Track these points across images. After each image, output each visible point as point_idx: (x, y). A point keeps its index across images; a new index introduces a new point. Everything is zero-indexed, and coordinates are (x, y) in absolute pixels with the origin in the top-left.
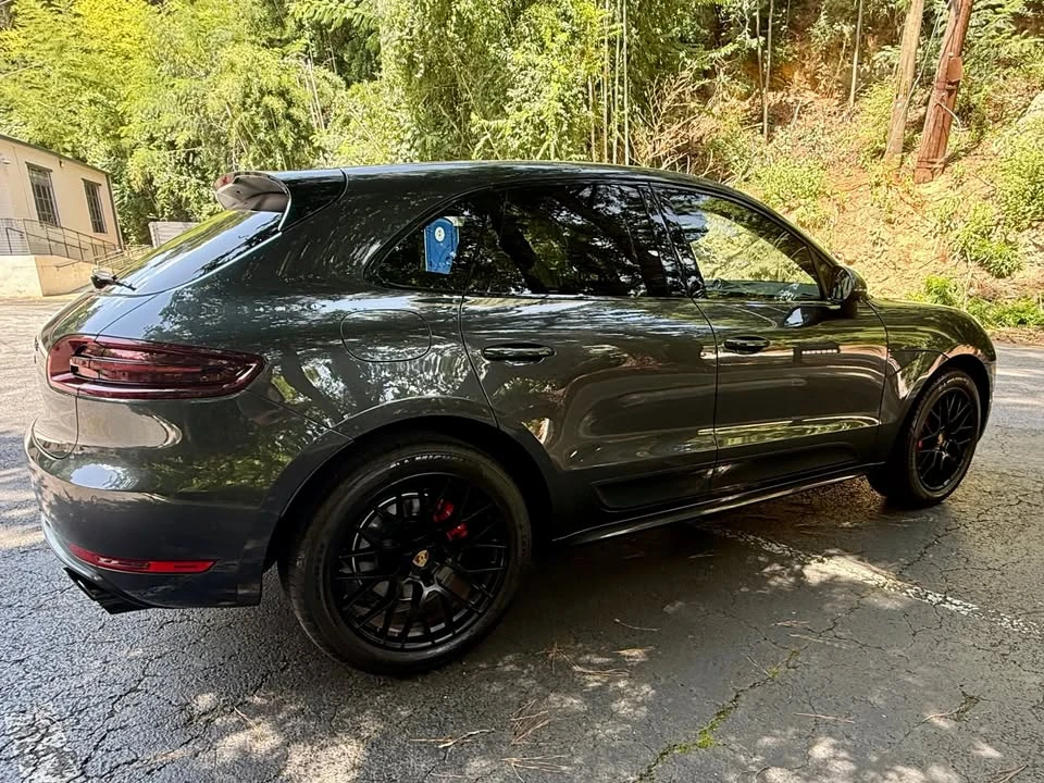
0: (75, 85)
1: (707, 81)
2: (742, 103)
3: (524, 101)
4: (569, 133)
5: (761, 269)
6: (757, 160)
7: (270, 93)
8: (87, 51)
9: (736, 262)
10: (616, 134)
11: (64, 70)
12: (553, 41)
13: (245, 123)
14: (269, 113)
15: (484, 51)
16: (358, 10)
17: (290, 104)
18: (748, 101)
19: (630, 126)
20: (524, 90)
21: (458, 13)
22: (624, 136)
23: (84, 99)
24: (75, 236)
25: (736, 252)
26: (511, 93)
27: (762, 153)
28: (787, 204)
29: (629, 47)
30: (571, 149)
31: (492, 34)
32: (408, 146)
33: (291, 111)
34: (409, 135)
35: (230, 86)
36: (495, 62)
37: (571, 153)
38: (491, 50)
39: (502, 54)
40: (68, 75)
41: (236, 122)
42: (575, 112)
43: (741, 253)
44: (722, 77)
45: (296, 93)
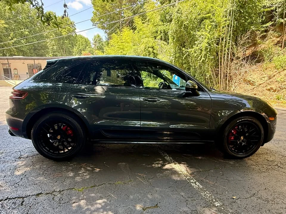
0: (119, 49)
1: (265, 33)
2: (277, 39)
3: (199, 44)
4: (210, 51)
5: (271, 88)
6: (276, 55)
7: (150, 47)
8: (122, 42)
9: (262, 85)
10: (227, 51)
11: (118, 46)
12: (207, 28)
13: (144, 54)
14: (149, 52)
15: (190, 33)
16: (166, 27)
17: (154, 49)
18: (279, 38)
19: (231, 49)
20: (199, 41)
21: (184, 25)
22: (229, 51)
23: (120, 52)
24: (112, 78)
25: (263, 82)
26: (196, 42)
27: (278, 53)
28: (283, 68)
29: (233, 27)
30: (210, 55)
31: (193, 29)
32: (172, 57)
33: (154, 51)
34: (172, 55)
35: (142, 47)
36: (193, 35)
37: (210, 56)
38: (192, 32)
39: (194, 33)
40: (118, 47)
41: (143, 54)
42: (212, 46)
43: (264, 83)
44: (271, 32)
45: (155, 47)
